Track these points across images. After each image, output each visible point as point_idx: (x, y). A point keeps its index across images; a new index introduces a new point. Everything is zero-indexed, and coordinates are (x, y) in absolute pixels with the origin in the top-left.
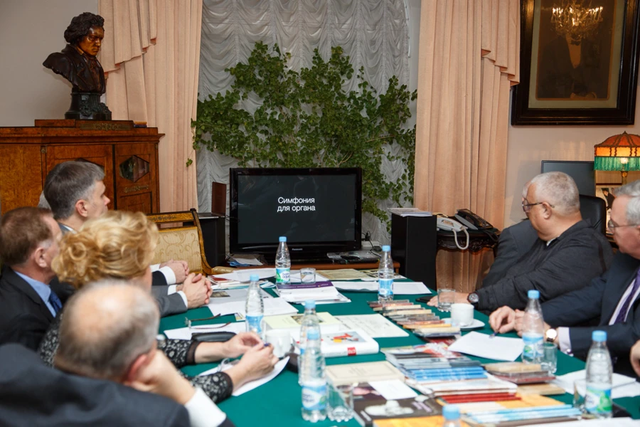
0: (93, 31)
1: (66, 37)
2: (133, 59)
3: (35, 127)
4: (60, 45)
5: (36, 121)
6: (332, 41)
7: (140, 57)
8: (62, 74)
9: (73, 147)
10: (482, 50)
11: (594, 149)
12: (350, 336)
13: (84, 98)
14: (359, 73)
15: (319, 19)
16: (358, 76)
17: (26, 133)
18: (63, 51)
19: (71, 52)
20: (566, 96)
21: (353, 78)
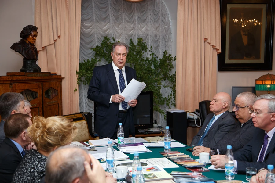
0: (33, 33)
1: (20, 36)
2: (50, 45)
3: (7, 76)
4: (18, 39)
5: (7, 73)
6: (138, 36)
7: (53, 44)
8: (19, 52)
9: (24, 84)
10: (204, 38)
11: (255, 81)
12: (154, 168)
13: (29, 62)
14: (150, 49)
15: (132, 26)
16: (150, 51)
17: (3, 79)
18: (19, 42)
19: (22, 42)
20: (242, 58)
21: (147, 51)
